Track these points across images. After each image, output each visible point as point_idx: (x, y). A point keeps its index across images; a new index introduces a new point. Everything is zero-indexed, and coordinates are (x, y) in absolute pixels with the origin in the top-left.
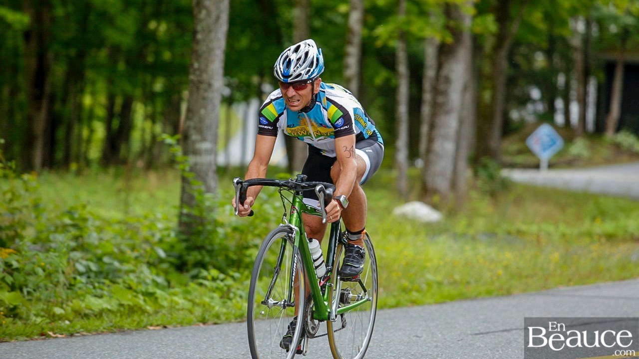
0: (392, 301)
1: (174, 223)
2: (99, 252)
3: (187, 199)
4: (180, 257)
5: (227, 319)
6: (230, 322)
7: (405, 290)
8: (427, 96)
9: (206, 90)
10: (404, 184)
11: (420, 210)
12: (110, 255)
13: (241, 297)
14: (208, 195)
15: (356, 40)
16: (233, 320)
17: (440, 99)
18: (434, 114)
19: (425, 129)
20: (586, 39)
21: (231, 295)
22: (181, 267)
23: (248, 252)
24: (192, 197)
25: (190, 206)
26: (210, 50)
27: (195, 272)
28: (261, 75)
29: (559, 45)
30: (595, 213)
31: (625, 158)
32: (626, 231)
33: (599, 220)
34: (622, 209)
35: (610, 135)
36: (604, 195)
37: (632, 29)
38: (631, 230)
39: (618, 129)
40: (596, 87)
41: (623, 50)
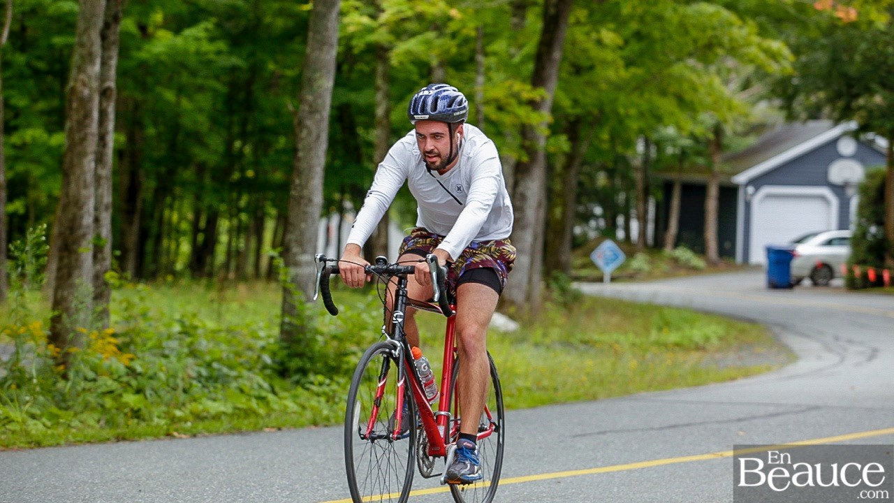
1: (276, 331)
2: (208, 358)
3: (288, 308)
4: (282, 363)
9: (306, 205)
12: (219, 360)
21: (336, 399)
22: (283, 372)
23: (346, 359)
24: (293, 307)
25: (291, 315)
26: (310, 168)
27: (296, 377)
28: (343, 192)
29: (620, 165)
30: (661, 323)
31: (683, 272)
32: (691, 341)
33: (665, 330)
34: (685, 320)
35: (668, 250)
36: (669, 306)
37: (689, 150)
38: (696, 339)
39: (676, 245)
40: (654, 205)
41: (681, 170)
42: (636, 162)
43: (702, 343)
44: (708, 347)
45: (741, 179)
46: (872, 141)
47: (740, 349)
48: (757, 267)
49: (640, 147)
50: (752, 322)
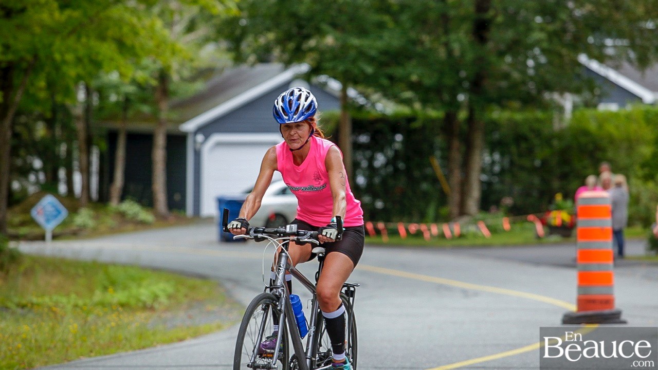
20: (88, 108)
29: (60, 116)
30: (106, 283)
31: (130, 227)
32: (139, 300)
33: (111, 289)
34: (133, 279)
35: (114, 204)
36: (114, 264)
37: (132, 98)
38: (143, 298)
39: (122, 198)
40: (98, 156)
41: (125, 119)
42: (78, 111)
43: (149, 302)
44: (156, 306)
45: (189, 126)
46: (325, 84)
47: (190, 307)
48: (209, 219)
49: (81, 96)
50: (203, 277)
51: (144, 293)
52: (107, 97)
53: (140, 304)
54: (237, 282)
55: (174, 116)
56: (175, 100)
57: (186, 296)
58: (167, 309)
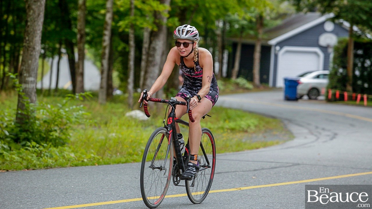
0: (123, 160)
1: (14, 118)
3: (21, 106)
4: (16, 135)
5: (39, 167)
6: (41, 169)
7: (130, 155)
8: (144, 57)
9: (32, 51)
10: (131, 101)
11: (140, 114)
13: (47, 156)
14: (31, 104)
15: (109, 28)
16: (43, 168)
17: (150, 59)
18: (147, 66)
19: (142, 73)
20: (223, 31)
21: (42, 155)
22: (17, 140)
23: (51, 134)
24: (23, 105)
25: (22, 110)
26: (34, 31)
27: (24, 143)
28: (61, 44)
29: (210, 34)
30: (226, 118)
31: (241, 90)
32: (240, 127)
33: (227, 121)
34: (239, 116)
35: (234, 79)
36: (230, 109)
37: (245, 27)
38: (243, 126)
39: (238, 76)
40: (228, 55)
41: (241, 37)
42: (218, 32)
43: (245, 128)
44: (249, 130)
45: (273, 42)
46: (342, 24)
47: (265, 132)
48: (280, 89)
49: (221, 25)
50: (274, 117)
51: (243, 124)
52: (233, 26)
53: (241, 129)
54: (290, 121)
55: (265, 37)
56: (267, 28)
57: (264, 126)
58: (254, 132)
